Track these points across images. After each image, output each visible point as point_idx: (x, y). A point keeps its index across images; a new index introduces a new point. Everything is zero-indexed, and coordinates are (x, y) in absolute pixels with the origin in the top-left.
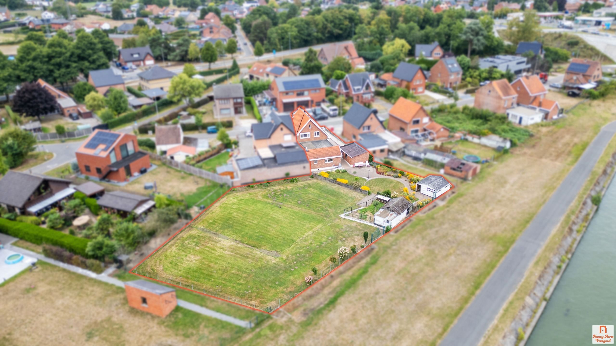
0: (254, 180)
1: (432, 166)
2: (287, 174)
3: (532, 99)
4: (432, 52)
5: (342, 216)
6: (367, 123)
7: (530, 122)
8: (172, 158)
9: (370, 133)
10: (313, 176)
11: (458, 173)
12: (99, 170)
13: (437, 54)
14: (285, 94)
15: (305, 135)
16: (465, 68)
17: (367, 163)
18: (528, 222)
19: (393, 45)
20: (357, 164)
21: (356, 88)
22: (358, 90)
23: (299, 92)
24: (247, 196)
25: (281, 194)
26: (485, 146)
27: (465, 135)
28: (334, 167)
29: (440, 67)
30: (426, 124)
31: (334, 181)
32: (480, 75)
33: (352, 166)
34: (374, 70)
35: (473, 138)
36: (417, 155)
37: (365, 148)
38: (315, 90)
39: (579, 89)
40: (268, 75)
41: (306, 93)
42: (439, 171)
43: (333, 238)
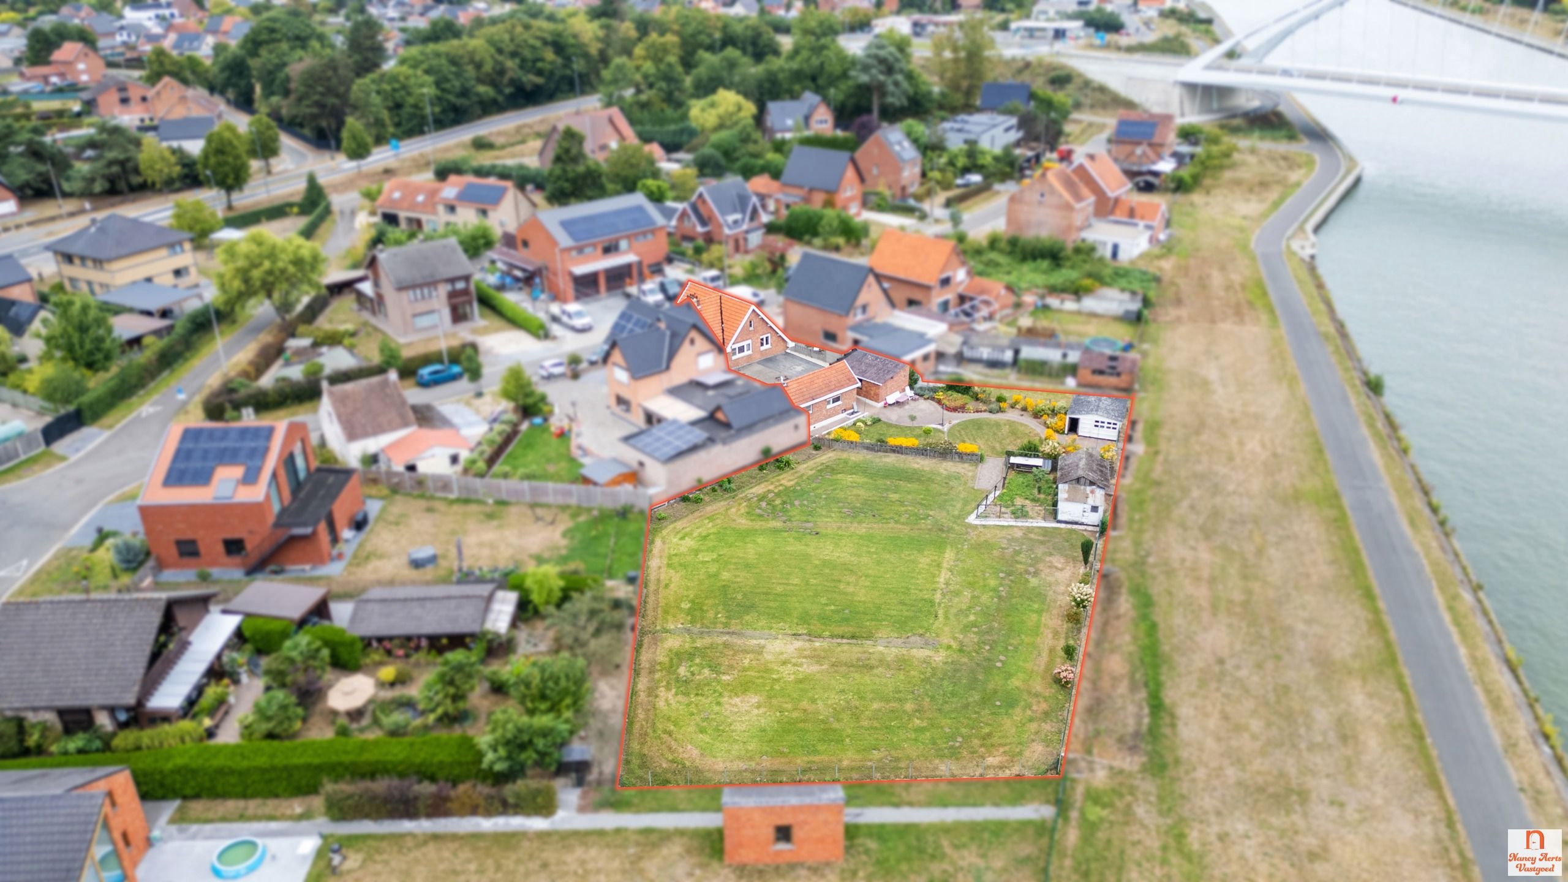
0: (699, 481)
1: (1041, 374)
2: (766, 452)
3: (1111, 203)
4: (807, 119)
5: (972, 519)
6: (863, 298)
7: (1136, 252)
8: (412, 468)
9: (868, 320)
10: (818, 445)
11: (1112, 380)
12: (234, 547)
13: (821, 122)
14: (574, 253)
15: (741, 349)
16: (929, 148)
17: (909, 393)
18: (1320, 451)
19: (713, 105)
20: (891, 399)
21: (731, 218)
22: (736, 222)
23: (606, 244)
24: (709, 527)
25: (784, 503)
26: (1093, 315)
27: (1042, 297)
28: (844, 415)
29: (876, 151)
30: (961, 283)
31: (881, 446)
32: (951, 163)
33: (882, 404)
34: (707, 171)
35: (1062, 301)
36: (996, 356)
37: (897, 358)
38: (644, 234)
39: (1156, 174)
40: (452, 209)
41: (623, 244)
42: (1063, 383)
43: (1009, 574)
